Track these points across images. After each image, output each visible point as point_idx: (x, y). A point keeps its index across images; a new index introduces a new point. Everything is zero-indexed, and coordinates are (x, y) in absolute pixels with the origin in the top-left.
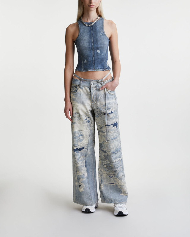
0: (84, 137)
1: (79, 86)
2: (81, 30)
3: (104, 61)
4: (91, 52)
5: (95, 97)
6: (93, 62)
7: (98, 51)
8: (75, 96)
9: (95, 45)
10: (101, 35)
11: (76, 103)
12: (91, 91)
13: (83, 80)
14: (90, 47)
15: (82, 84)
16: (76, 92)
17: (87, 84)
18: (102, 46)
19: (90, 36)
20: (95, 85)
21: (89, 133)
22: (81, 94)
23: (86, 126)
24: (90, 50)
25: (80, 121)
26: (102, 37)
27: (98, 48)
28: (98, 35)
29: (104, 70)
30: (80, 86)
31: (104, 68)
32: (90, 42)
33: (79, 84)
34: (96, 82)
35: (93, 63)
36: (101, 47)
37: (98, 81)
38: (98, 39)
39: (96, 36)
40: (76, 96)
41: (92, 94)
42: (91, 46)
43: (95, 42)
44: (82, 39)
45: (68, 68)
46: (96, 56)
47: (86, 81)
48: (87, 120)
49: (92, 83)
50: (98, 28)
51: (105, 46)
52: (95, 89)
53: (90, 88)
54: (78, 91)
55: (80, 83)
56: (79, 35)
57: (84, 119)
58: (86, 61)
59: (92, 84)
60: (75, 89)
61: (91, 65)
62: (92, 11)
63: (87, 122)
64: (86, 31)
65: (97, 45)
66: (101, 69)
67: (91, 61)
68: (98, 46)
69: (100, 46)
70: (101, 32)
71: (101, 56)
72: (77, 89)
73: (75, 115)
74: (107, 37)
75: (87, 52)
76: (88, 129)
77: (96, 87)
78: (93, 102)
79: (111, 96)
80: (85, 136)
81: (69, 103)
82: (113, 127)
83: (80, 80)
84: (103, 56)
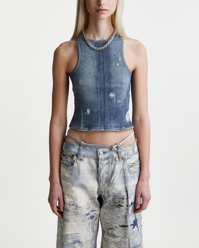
0: (82, 245)
1: (77, 156)
2: (82, 54)
3: (121, 113)
4: (99, 97)
5: (105, 176)
6: (101, 115)
7: (112, 95)
8: (69, 173)
9: (107, 84)
10: (118, 65)
11: (70, 187)
12: (98, 166)
13: (85, 146)
14: (97, 87)
15: (83, 152)
16: (72, 167)
17: (91, 153)
18: (119, 85)
19: (98, 66)
20: (107, 155)
21: (91, 237)
22: (79, 170)
23: (87, 226)
24: (97, 93)
25: (77, 218)
26: (119, 69)
27: (111, 90)
28: (113, 65)
29: (121, 130)
30: (79, 156)
31: (122, 126)
32: (97, 78)
33: (77, 152)
34: (108, 150)
35: (102, 117)
36: (117, 88)
37: (111, 149)
38: (113, 74)
39: (109, 67)
40: (71, 174)
41: (101, 171)
42: (98, 85)
43: (106, 78)
44: (84, 72)
45: (57, 121)
46: (108, 103)
47: (90, 147)
48: (89, 216)
49: (101, 151)
50: (113, 52)
51: (124, 86)
52: (106, 162)
53: (97, 160)
54: (75, 164)
55: (79, 150)
56: (79, 63)
57: (85, 214)
58: (88, 111)
59: (102, 153)
60: (69, 160)
61: (98, 121)
62: (102, 19)
63: (89, 218)
64: (91, 57)
65: (110, 83)
66: (116, 127)
67: (97, 113)
68: (113, 86)
69: (115, 85)
70: (119, 59)
71: (117, 104)
72: (74, 162)
73: (68, 207)
74: (128, 70)
75: (91, 96)
76: (90, 230)
77: (107, 159)
78: (101, 185)
79: (132, 175)
80: (84, 242)
81: (57, 186)
82: (133, 228)
83: (80, 145)
84: (121, 103)
